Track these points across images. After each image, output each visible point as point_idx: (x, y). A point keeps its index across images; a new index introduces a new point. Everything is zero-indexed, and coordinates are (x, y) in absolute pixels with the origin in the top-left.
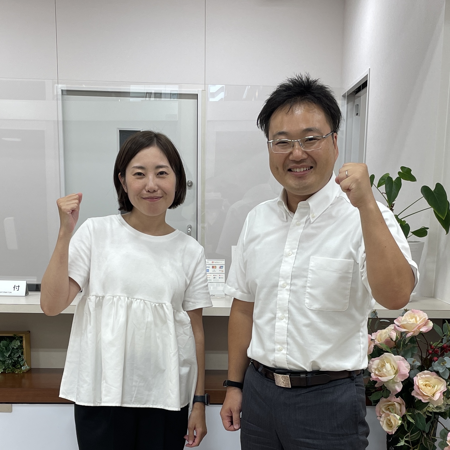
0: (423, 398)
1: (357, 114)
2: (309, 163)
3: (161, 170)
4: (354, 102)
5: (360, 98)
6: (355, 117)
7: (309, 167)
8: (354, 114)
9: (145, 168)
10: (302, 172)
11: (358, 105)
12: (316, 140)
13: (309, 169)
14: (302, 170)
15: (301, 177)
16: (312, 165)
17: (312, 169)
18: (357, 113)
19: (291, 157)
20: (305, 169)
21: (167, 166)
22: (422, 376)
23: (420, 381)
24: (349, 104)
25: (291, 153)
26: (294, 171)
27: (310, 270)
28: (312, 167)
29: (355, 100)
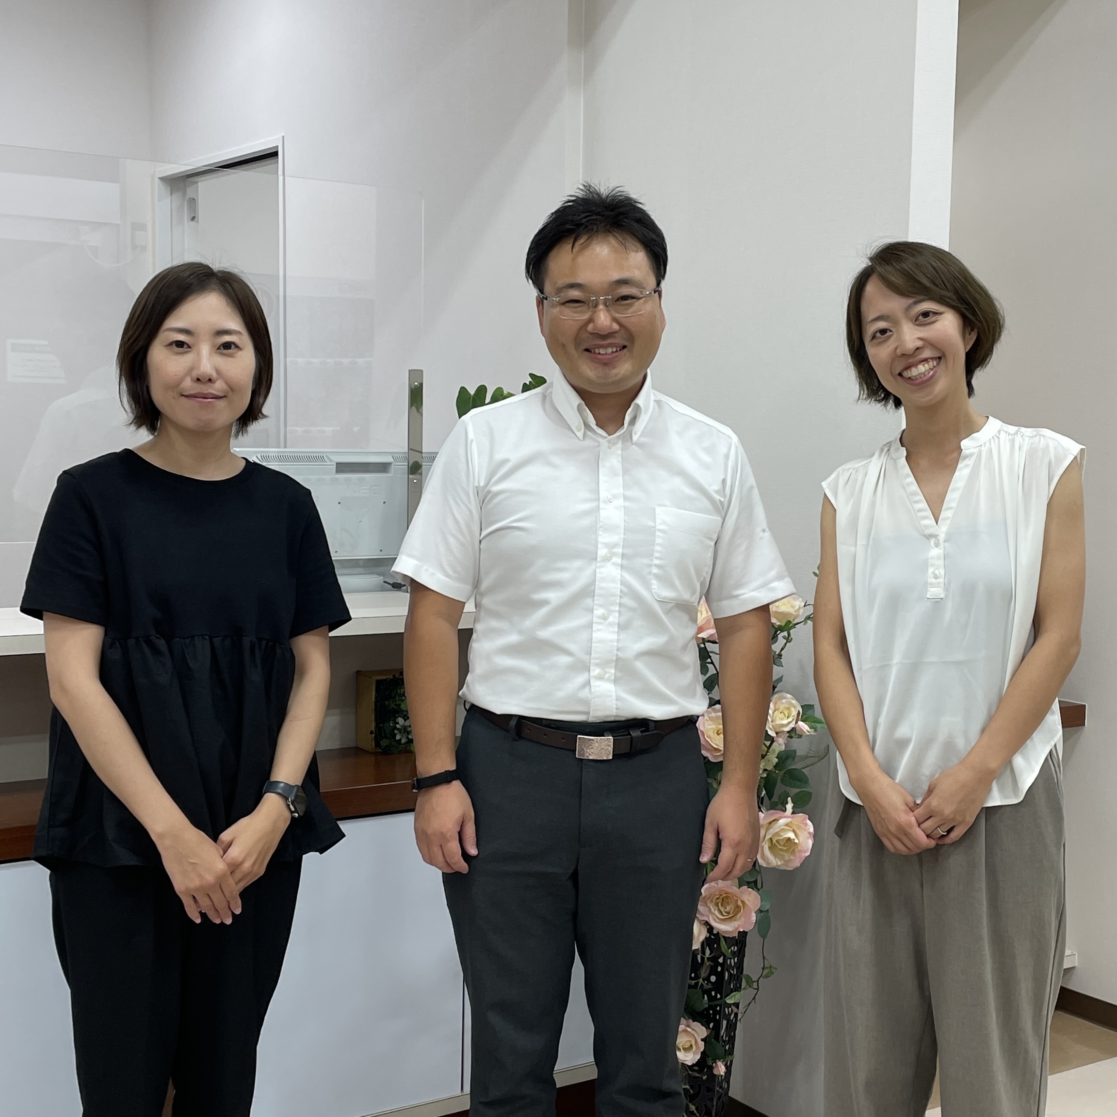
0: (712, 755)
1: (193, 219)
2: (619, 340)
3: (227, 338)
4: (185, 193)
5: (196, 185)
6: (187, 224)
7: (620, 347)
8: (186, 217)
9: (194, 333)
10: (609, 354)
11: (194, 199)
12: (635, 300)
13: (620, 350)
14: (610, 350)
15: (607, 364)
16: (626, 344)
17: (625, 351)
18: (194, 216)
19: (590, 327)
20: (614, 350)
21: (239, 331)
22: (710, 715)
23: (706, 723)
24: (173, 195)
25: (591, 320)
26: (595, 352)
27: (660, 530)
28: (624, 347)
29: (187, 189)
